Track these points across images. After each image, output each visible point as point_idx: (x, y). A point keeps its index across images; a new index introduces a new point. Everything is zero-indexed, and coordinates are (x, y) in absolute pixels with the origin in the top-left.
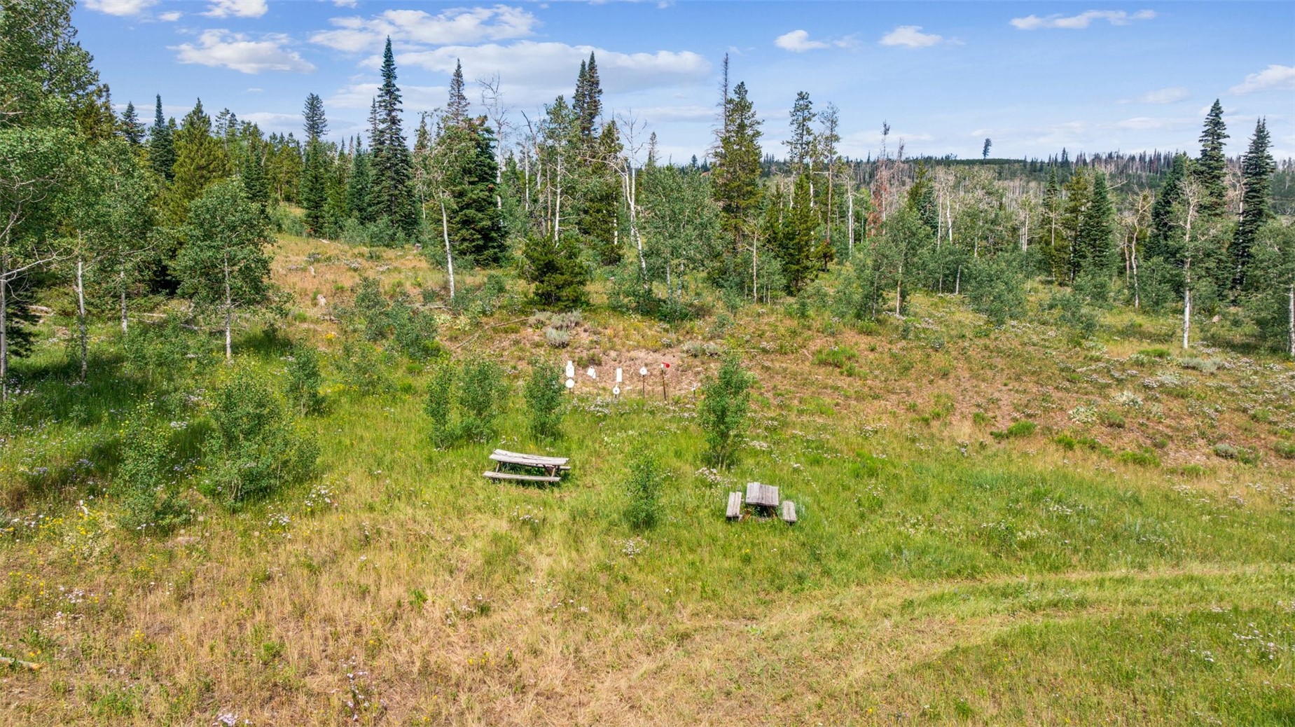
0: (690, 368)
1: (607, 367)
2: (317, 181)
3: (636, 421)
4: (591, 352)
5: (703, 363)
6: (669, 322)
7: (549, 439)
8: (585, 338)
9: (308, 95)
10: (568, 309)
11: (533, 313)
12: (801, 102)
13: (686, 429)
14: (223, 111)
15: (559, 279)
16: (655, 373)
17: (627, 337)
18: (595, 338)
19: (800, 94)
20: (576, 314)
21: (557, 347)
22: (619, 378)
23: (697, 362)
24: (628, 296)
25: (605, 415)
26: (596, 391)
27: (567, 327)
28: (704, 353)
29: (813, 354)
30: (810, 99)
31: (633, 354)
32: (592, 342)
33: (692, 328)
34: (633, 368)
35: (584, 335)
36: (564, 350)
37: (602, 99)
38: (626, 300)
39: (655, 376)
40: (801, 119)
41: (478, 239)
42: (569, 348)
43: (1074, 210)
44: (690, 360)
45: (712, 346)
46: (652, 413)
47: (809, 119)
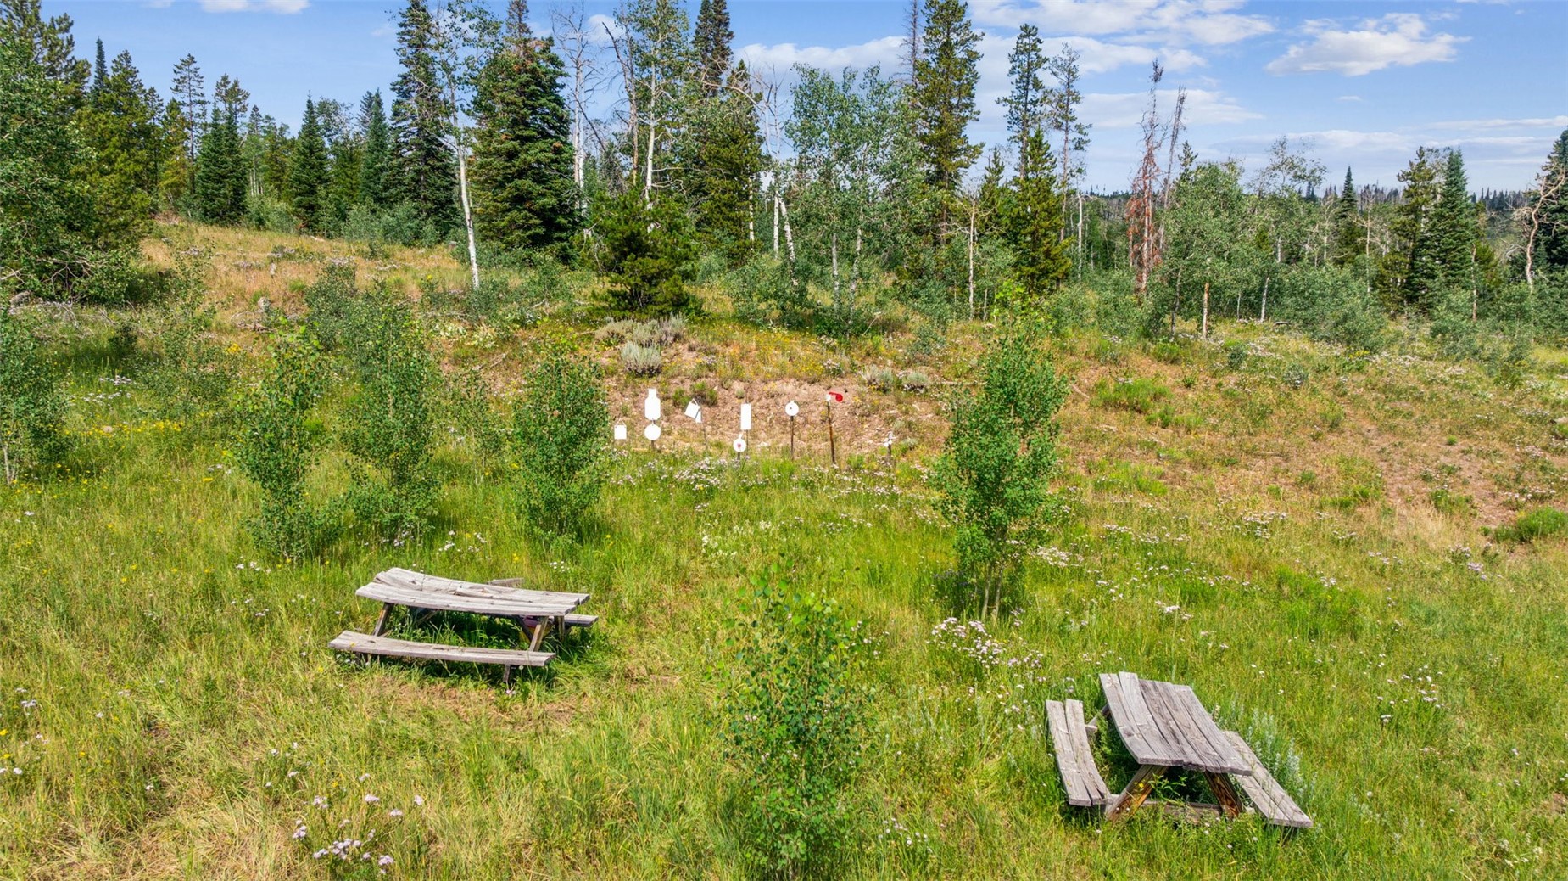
0: (876, 409)
1: (728, 408)
2: (312, 152)
3: (777, 502)
4: (699, 383)
5: (899, 402)
6: (836, 337)
7: (564, 540)
8: (690, 361)
9: (364, 94)
10: (663, 314)
11: (604, 323)
12: (1026, 40)
13: (881, 520)
14: (186, 58)
15: (650, 265)
16: (812, 418)
17: (764, 361)
18: (706, 359)
19: (1025, 28)
20: (676, 323)
21: (640, 375)
22: (746, 423)
23: (888, 400)
24: (766, 298)
25: (711, 489)
26: (702, 449)
27: (661, 342)
28: (899, 386)
29: (1090, 391)
30: (1039, 36)
31: (775, 386)
32: (701, 365)
33: (876, 347)
34: (774, 410)
35: (688, 356)
36: (653, 380)
37: (732, 45)
38: (763, 306)
39: (812, 423)
40: (1025, 65)
41: (536, 226)
42: (660, 377)
43: (1414, 210)
44: (875, 398)
45: (913, 374)
46: (808, 485)
47: (1038, 65)
